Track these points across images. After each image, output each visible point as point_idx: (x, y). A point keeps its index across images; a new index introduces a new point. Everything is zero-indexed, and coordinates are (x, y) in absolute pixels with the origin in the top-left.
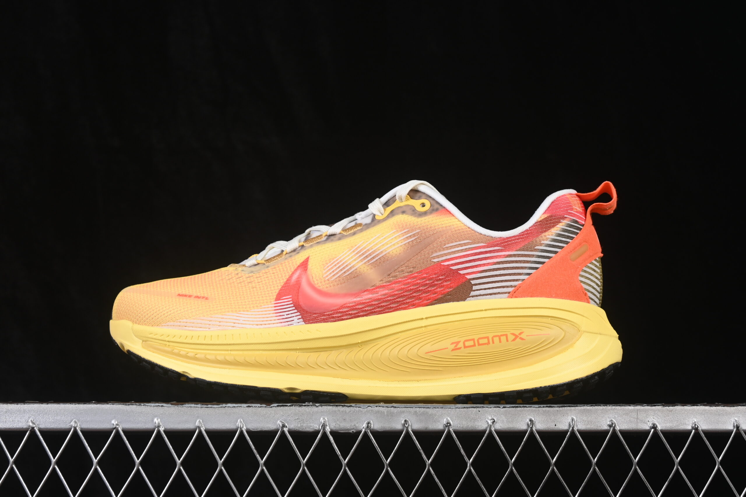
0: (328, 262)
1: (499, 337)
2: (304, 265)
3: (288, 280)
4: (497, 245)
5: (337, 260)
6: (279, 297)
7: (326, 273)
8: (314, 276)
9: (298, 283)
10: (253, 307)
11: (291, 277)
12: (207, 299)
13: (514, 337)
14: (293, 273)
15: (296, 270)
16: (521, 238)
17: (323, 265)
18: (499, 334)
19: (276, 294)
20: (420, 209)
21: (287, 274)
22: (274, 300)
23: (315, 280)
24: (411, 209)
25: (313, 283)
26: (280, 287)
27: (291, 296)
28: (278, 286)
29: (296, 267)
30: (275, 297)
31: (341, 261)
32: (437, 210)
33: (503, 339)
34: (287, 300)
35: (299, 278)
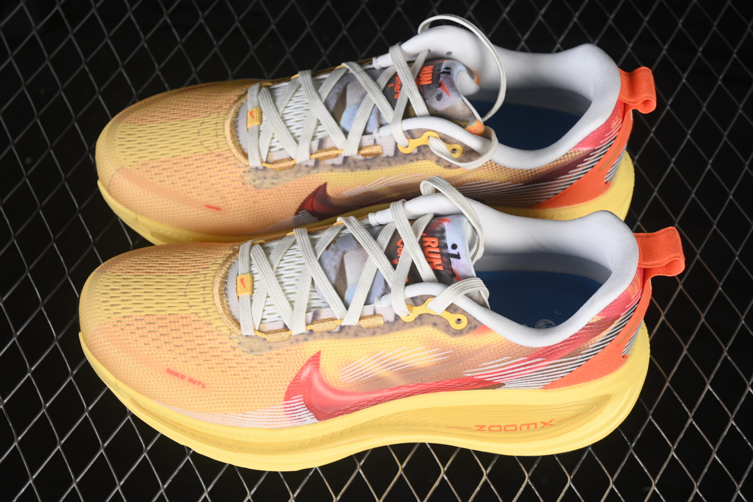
0: (344, 364)
1: (528, 425)
2: (315, 360)
3: (297, 376)
4: (539, 357)
5: (355, 365)
6: (288, 396)
7: (342, 376)
8: (327, 375)
9: (309, 380)
10: (260, 406)
11: (300, 372)
12: (203, 387)
13: (543, 425)
14: (302, 369)
15: (306, 365)
16: (568, 345)
17: (338, 366)
18: (528, 423)
19: (285, 391)
20: (455, 326)
21: (295, 368)
22: (283, 399)
23: (328, 379)
24: (444, 323)
25: (326, 382)
26: (288, 383)
27: (302, 396)
28: (286, 382)
29: (305, 361)
30: (284, 395)
31: (360, 367)
32: (475, 327)
33: (532, 427)
34: (298, 400)
35: (310, 374)
